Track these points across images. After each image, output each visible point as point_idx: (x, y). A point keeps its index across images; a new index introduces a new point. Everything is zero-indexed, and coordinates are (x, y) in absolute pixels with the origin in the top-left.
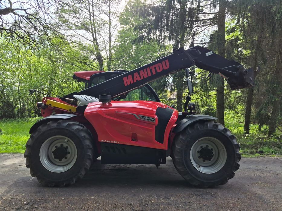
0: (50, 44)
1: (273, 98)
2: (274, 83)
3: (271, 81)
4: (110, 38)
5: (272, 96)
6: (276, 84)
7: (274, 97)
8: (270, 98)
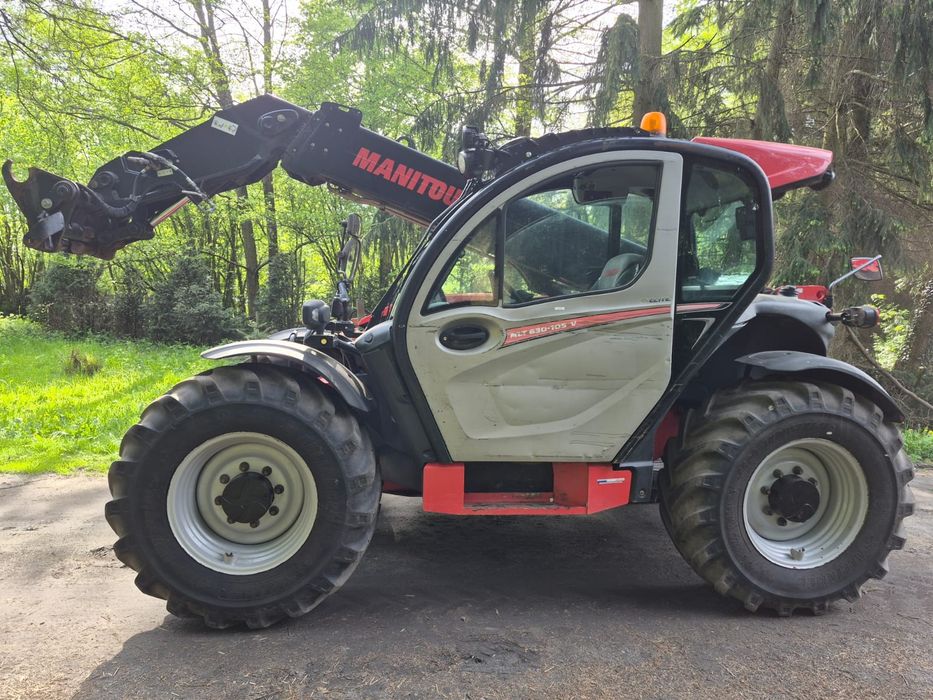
0: (12, 40)
1: (802, 266)
2: (811, 216)
3: (803, 207)
4: (267, 27)
5: (800, 259)
6: (818, 219)
7: (805, 265)
8: (794, 266)
